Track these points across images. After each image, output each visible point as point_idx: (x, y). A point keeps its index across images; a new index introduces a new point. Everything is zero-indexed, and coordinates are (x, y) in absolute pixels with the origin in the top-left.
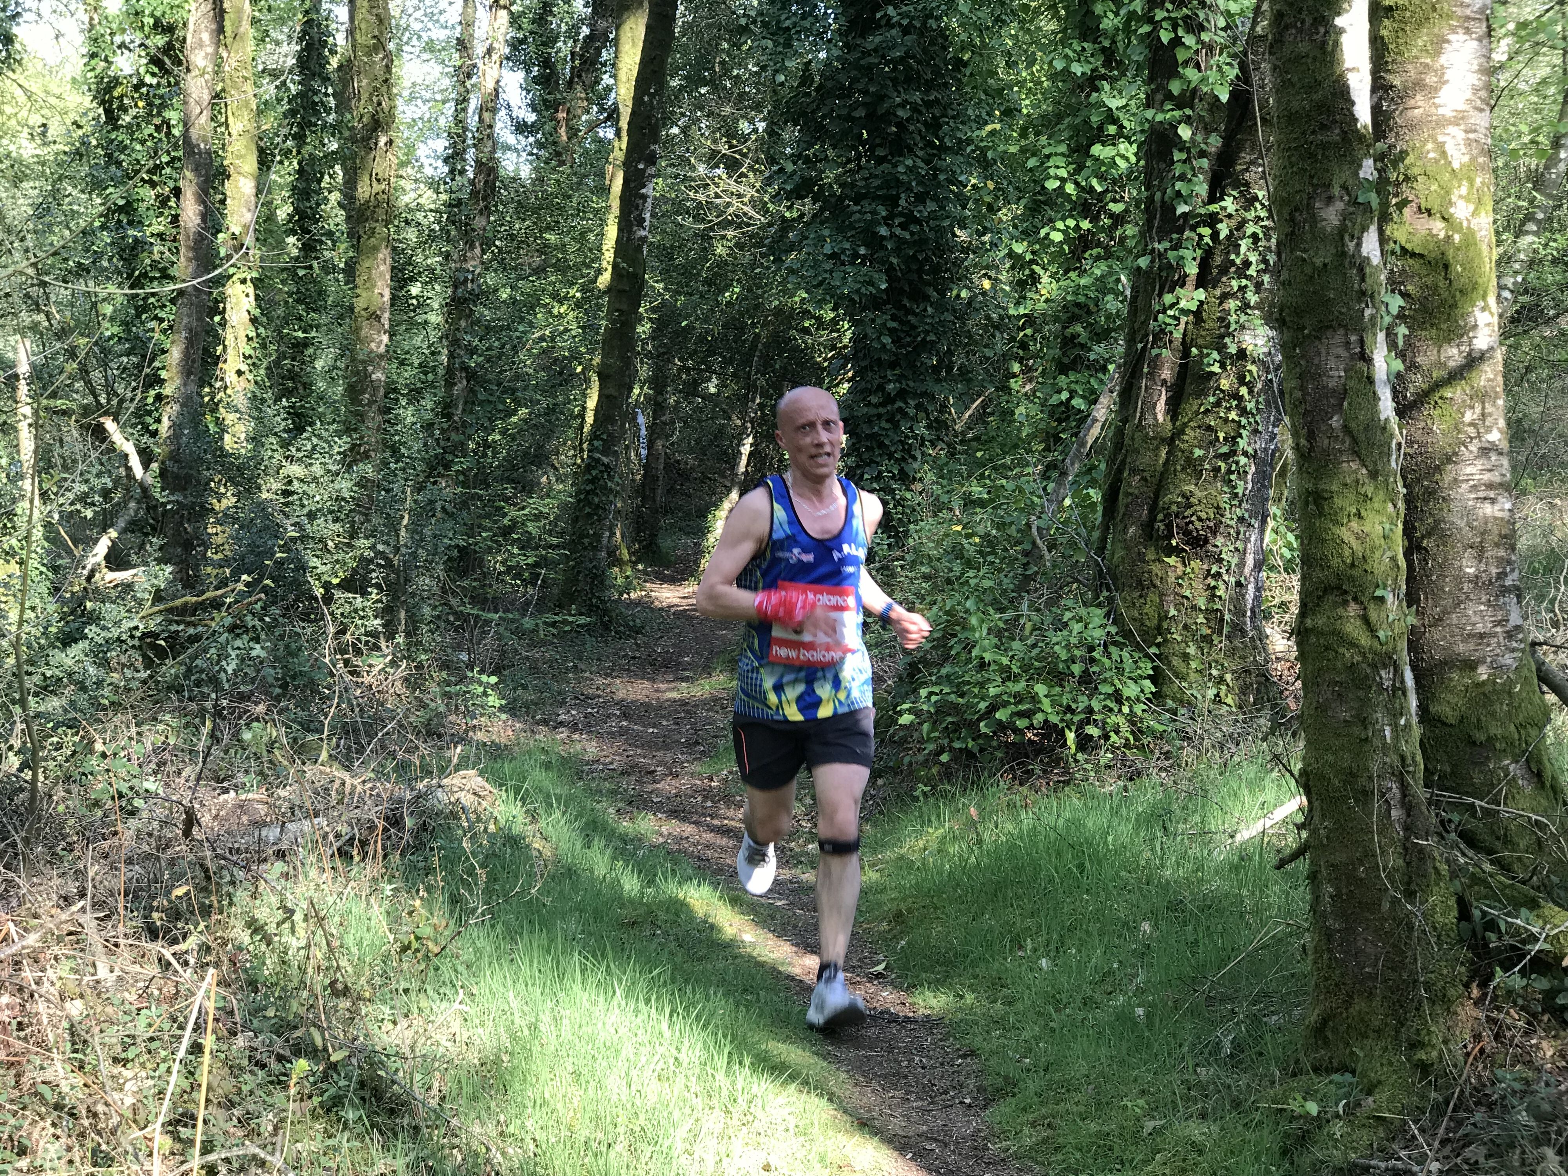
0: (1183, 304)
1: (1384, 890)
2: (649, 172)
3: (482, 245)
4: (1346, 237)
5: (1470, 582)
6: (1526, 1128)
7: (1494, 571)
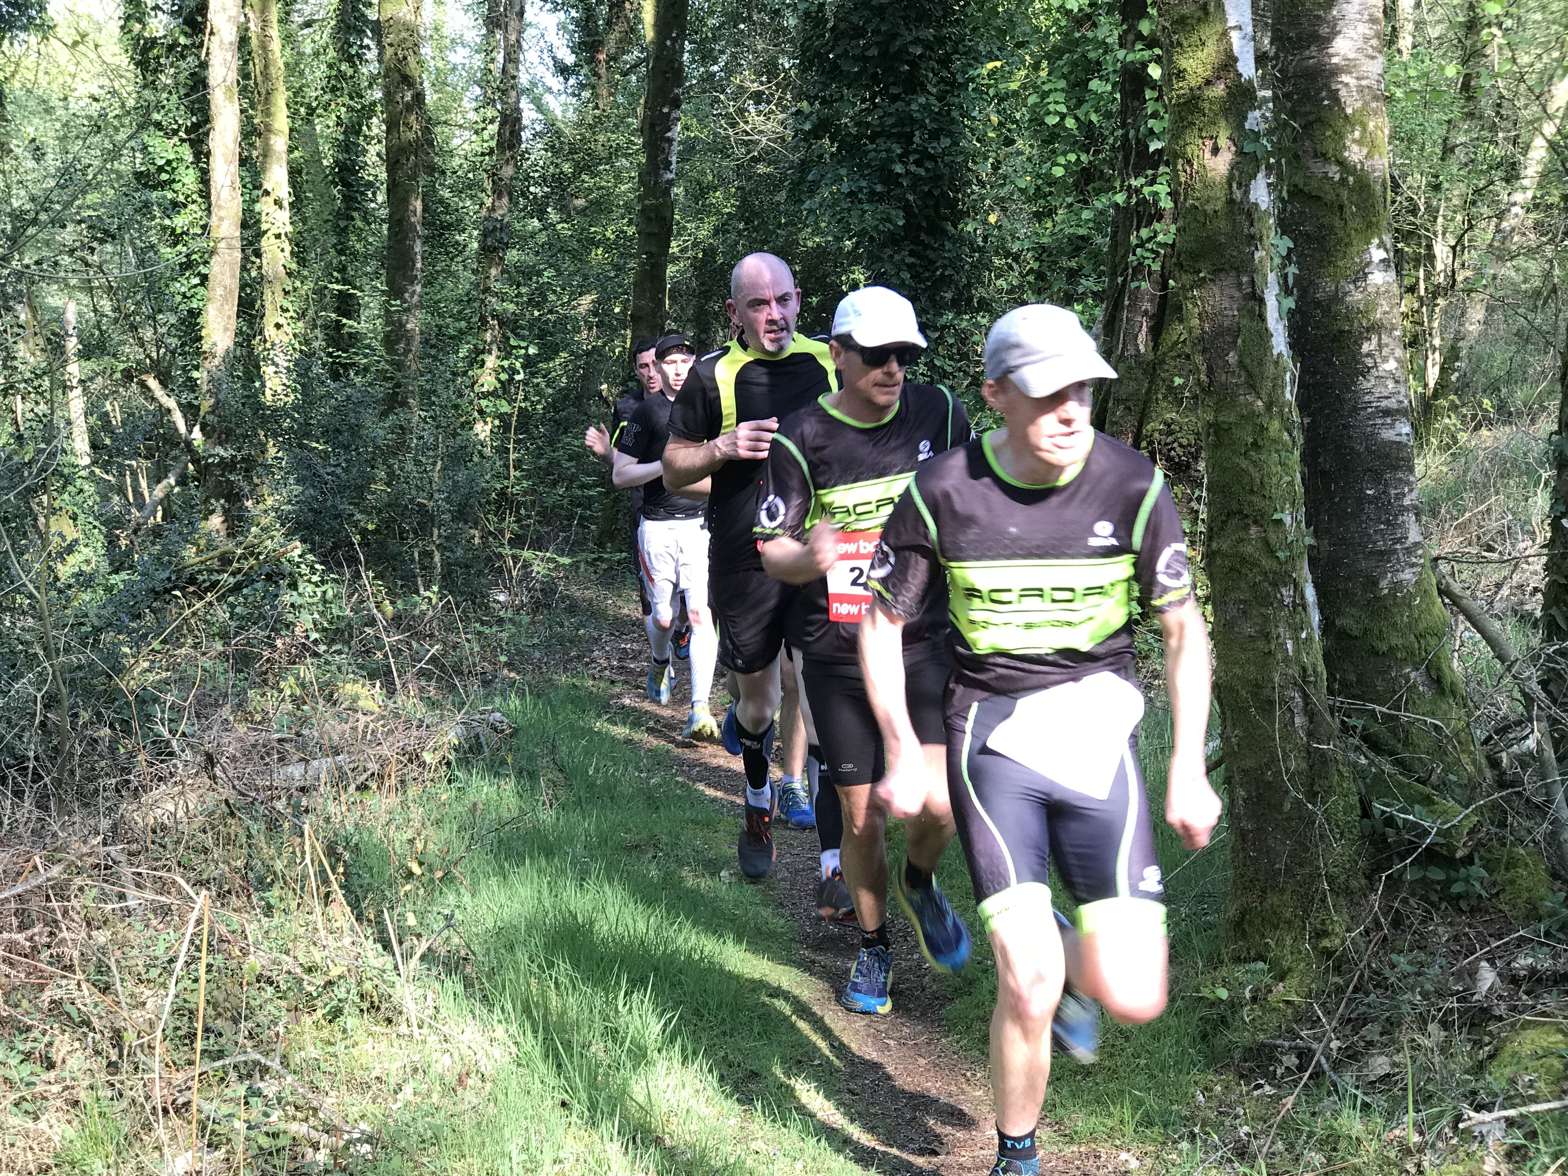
0: (1160, 238)
1: (1287, 792)
2: (673, 115)
3: (510, 194)
4: (1235, 186)
5: (1370, 503)
6: (1414, 1006)
7: (1393, 492)
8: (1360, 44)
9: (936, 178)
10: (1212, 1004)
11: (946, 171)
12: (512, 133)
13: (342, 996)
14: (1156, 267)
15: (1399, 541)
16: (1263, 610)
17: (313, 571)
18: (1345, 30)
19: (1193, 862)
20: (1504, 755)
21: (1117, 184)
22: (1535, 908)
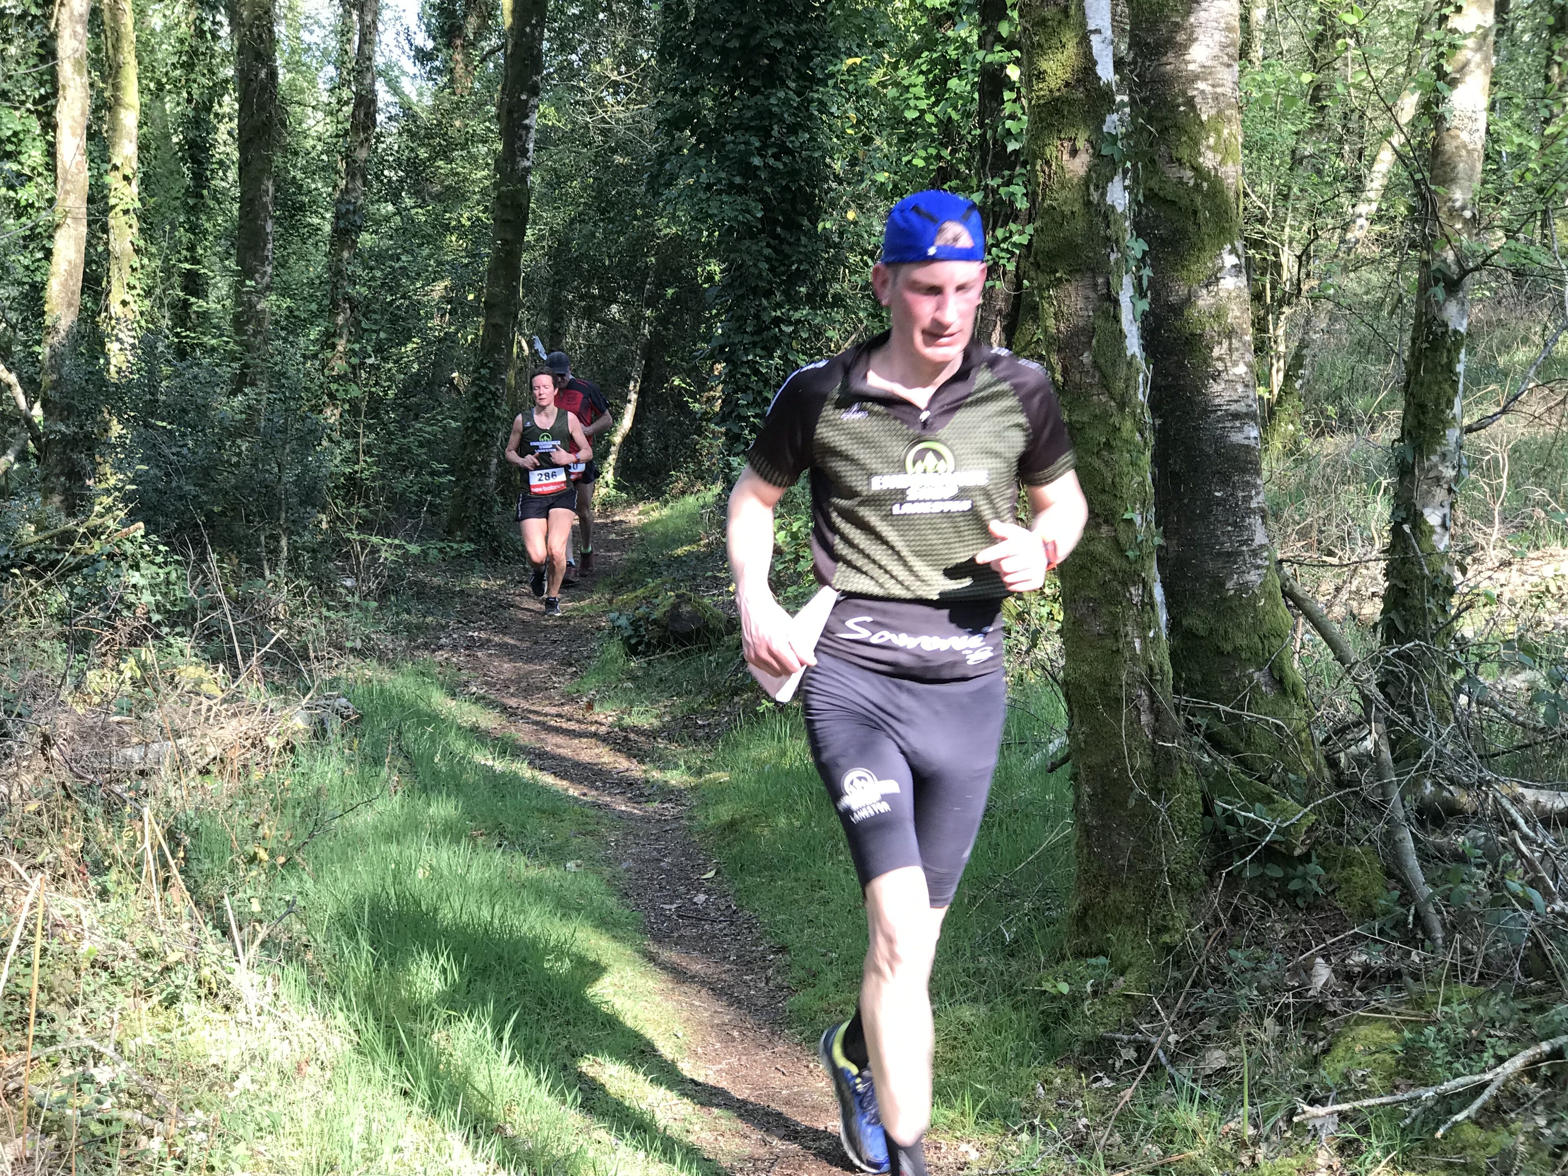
0: (1016, 238)
1: (1132, 789)
2: (531, 102)
3: (364, 177)
4: (1092, 188)
5: (1218, 504)
6: (1251, 1001)
7: (1241, 494)
8: (1216, 51)
9: (794, 174)
10: (1054, 998)
11: (804, 166)
12: (366, 115)
13: (179, 982)
14: (1011, 267)
15: (1245, 543)
16: (1112, 609)
17: (157, 552)
18: (1201, 37)
19: (1037, 858)
20: (1342, 755)
21: (974, 182)
22: (1370, 906)
